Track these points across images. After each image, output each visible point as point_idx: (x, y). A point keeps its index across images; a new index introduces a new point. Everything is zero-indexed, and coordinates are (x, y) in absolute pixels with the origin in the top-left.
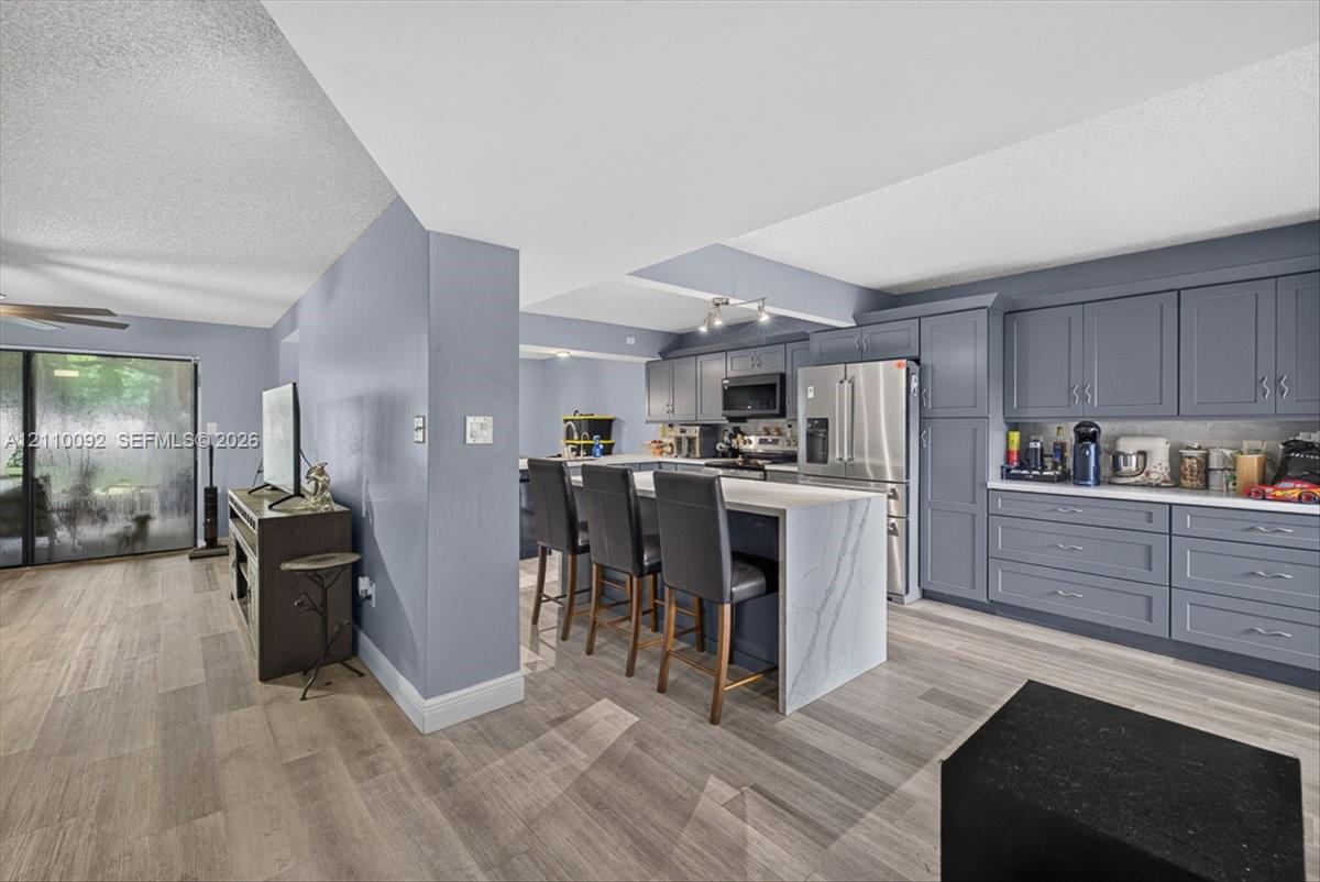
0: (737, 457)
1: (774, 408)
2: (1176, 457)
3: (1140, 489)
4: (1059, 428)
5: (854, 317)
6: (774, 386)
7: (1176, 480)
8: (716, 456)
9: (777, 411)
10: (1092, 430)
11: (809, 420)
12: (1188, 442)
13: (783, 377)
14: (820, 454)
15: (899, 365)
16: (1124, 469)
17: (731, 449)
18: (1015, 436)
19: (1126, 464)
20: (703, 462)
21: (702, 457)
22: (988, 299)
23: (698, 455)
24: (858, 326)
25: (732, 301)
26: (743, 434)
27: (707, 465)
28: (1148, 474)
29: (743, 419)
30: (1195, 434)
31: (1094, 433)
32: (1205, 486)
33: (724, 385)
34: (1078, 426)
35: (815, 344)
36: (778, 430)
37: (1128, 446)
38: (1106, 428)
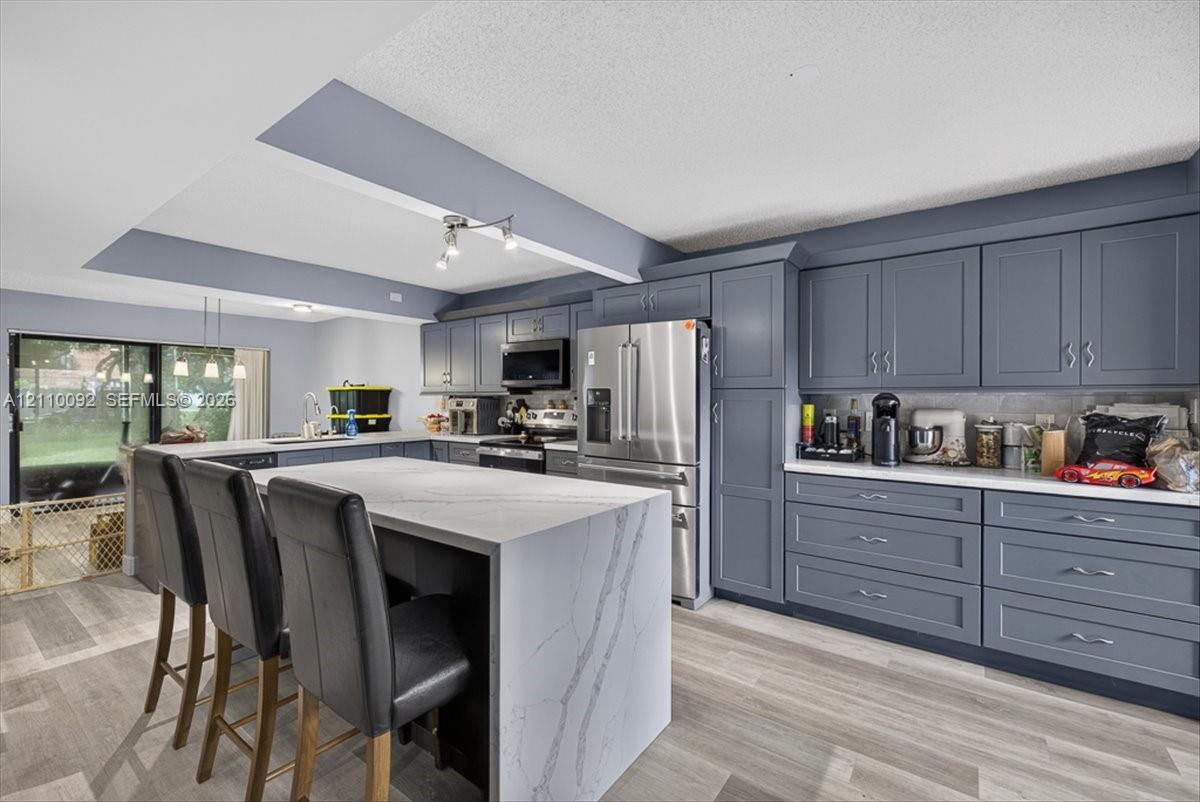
0: (520, 433)
1: (557, 377)
2: (972, 432)
3: (942, 470)
4: (853, 400)
5: (640, 271)
6: (557, 352)
7: (972, 460)
8: (498, 430)
9: (560, 381)
10: (892, 402)
11: (592, 391)
12: (983, 416)
13: (566, 343)
15: (688, 326)
16: (920, 445)
17: (514, 424)
18: (810, 410)
19: (922, 441)
20: (477, 440)
21: (479, 434)
22: (785, 251)
23: (476, 432)
24: (644, 282)
25: (470, 223)
26: (527, 408)
27: (482, 444)
28: (945, 451)
29: (527, 391)
30: (990, 406)
31: (894, 405)
32: (1001, 464)
33: (505, 351)
34: (877, 399)
35: (599, 303)
36: (564, 402)
37: (924, 420)
38: (906, 400)
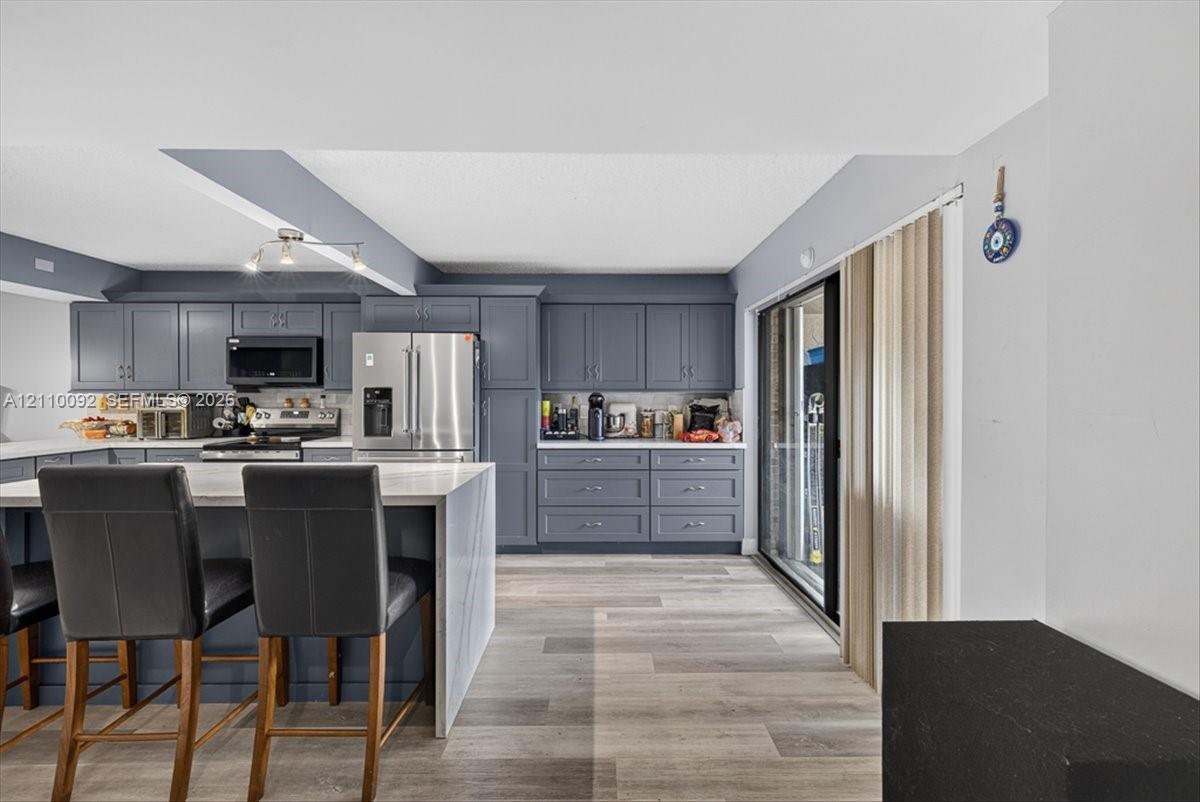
0: (248, 434)
1: (310, 376)
2: (640, 418)
3: (624, 441)
4: (574, 398)
5: (415, 286)
6: (309, 350)
7: (639, 435)
8: (213, 433)
9: (313, 379)
10: (600, 399)
11: (367, 390)
12: (644, 407)
13: (320, 341)
14: (379, 425)
15: (468, 338)
16: (614, 427)
17: (237, 425)
18: (547, 404)
19: (614, 423)
21: (191, 437)
22: (537, 290)
23: (184, 434)
24: (418, 296)
25: (307, 237)
26: (253, 405)
27: (206, 448)
28: (627, 429)
29: (255, 389)
30: (649, 401)
31: (602, 401)
32: (653, 437)
33: (230, 345)
34: (591, 396)
35: (369, 308)
36: (307, 401)
37: (615, 410)
38: (607, 396)
